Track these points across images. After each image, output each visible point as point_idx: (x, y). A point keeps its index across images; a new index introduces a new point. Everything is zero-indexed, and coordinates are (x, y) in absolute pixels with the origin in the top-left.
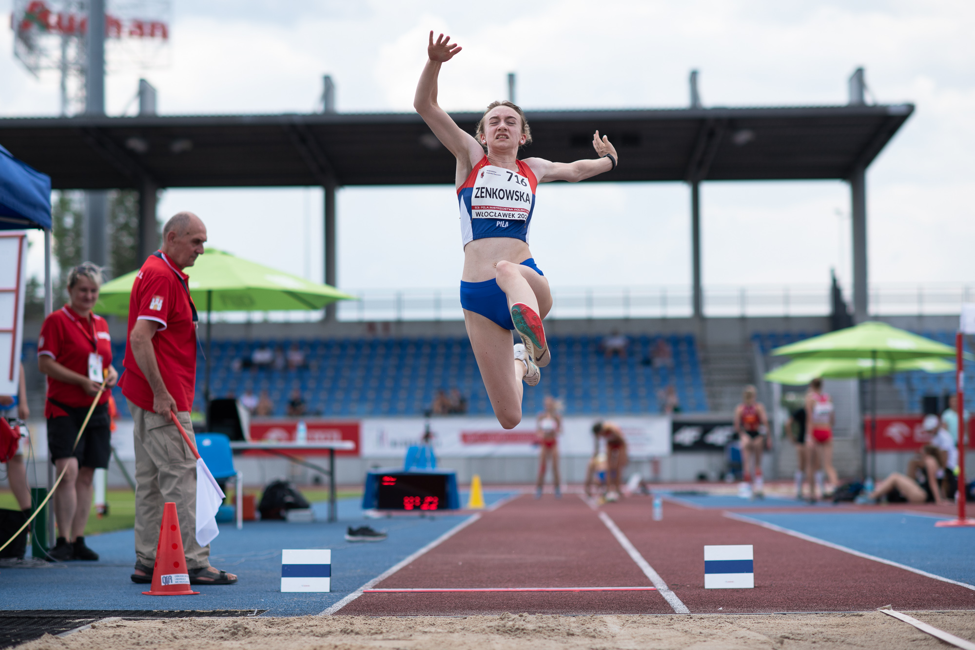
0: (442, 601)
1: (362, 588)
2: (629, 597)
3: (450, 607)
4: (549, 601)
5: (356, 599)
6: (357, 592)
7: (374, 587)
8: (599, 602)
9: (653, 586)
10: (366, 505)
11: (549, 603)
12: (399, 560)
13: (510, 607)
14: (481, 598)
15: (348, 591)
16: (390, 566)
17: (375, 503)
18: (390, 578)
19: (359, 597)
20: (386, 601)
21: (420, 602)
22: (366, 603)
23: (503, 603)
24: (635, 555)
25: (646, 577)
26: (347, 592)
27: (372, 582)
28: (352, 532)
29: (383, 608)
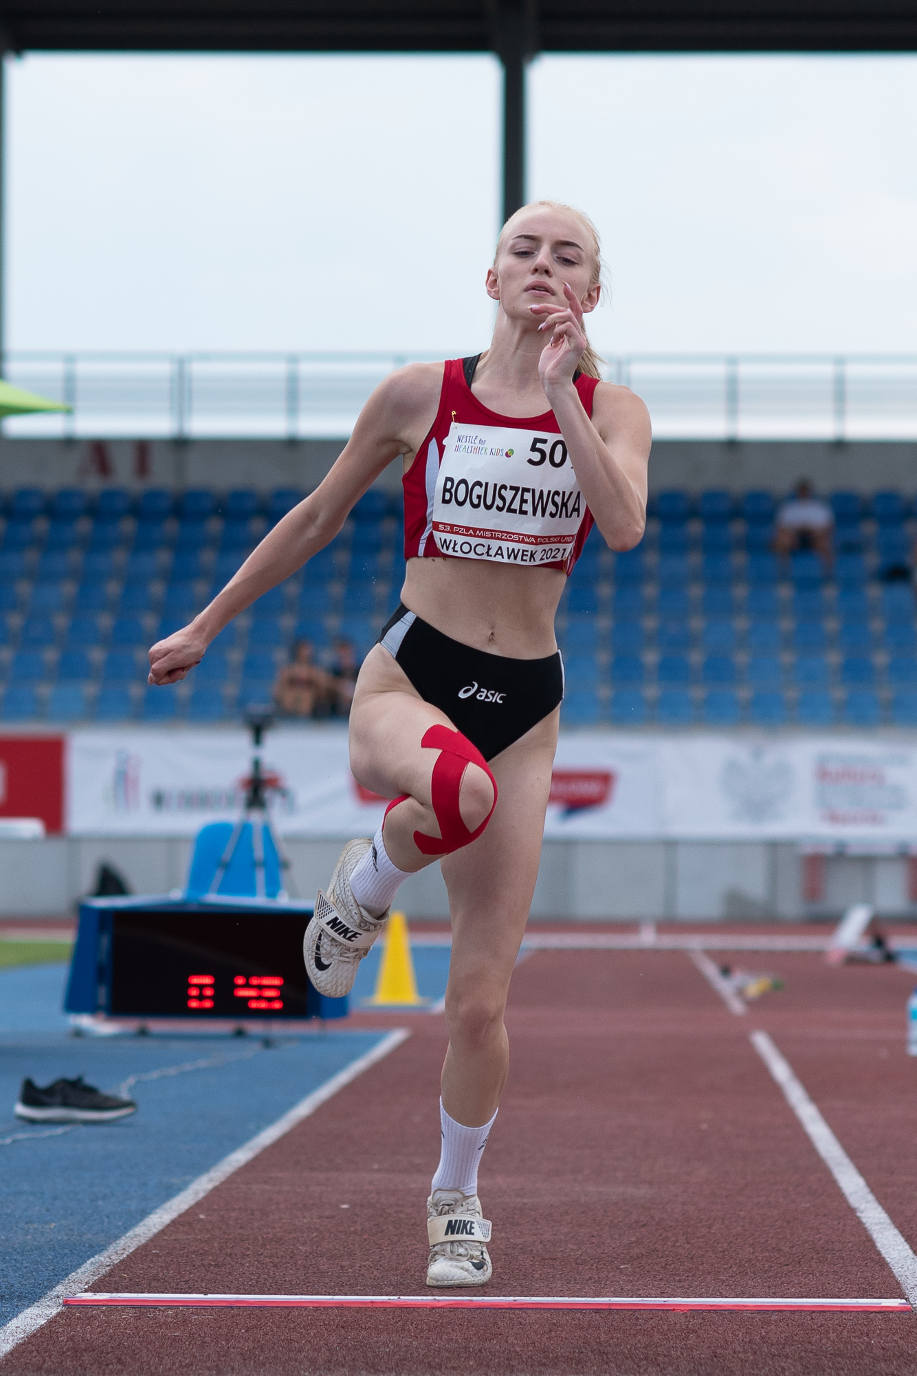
0: (290, 1341)
1: (59, 1289)
2: (832, 1336)
3: (313, 1361)
4: (600, 1343)
5: (42, 1328)
6: (45, 1301)
7: (94, 1288)
8: (745, 1352)
9: (901, 1296)
10: (76, 1002)
11: (601, 1353)
12: (170, 1192)
13: (488, 1366)
14: (403, 1329)
15: (20, 1298)
16: (144, 1213)
17: (102, 994)
18: (143, 1252)
19: (52, 1323)
20: (129, 1336)
21: (228, 1341)
22: (71, 1344)
23: (465, 1348)
24: (851, 1183)
25: (882, 1264)
26: (15, 1302)
27: (88, 1270)
28: (32, 1095)
29: (119, 1361)
